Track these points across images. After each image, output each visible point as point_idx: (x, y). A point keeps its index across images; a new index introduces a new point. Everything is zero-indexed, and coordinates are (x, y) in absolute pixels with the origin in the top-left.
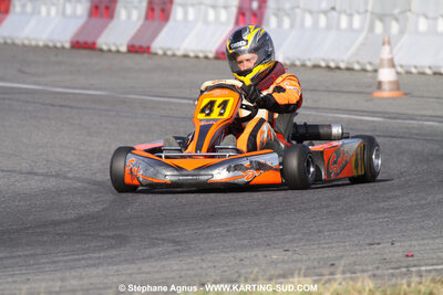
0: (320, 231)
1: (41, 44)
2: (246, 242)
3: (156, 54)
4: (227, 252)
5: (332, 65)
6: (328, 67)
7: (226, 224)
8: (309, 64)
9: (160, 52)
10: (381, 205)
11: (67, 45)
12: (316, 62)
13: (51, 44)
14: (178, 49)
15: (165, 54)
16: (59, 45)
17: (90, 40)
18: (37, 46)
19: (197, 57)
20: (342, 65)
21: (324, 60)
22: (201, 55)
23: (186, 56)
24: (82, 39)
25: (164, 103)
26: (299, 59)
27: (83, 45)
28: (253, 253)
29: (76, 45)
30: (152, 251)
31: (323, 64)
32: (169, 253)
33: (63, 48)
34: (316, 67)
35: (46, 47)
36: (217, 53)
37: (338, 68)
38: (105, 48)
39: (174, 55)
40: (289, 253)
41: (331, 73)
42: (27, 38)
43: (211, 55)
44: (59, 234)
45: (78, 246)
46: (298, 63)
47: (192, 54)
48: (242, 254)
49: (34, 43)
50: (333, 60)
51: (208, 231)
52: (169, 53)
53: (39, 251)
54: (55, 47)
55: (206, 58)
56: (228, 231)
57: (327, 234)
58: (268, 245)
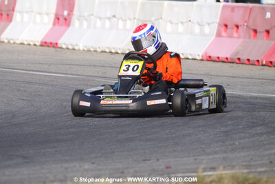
0: (112, 152)
2: (67, 158)
3: (3, 42)
4: (56, 164)
5: (113, 51)
6: (111, 52)
7: (55, 147)
8: (99, 50)
9: (6, 41)
10: (149, 137)
12: (103, 50)
14: (18, 39)
15: (9, 42)
19: (29, 45)
20: (119, 52)
21: (108, 48)
22: (32, 43)
23: (22, 44)
25: (10, 72)
26: (92, 47)
28: (73, 165)
30: (10, 162)
31: (107, 51)
32: (21, 164)
34: (104, 52)
36: (42, 42)
37: (117, 53)
39: (14, 43)
40: (95, 165)
41: (113, 56)
43: (38, 44)
46: (92, 49)
47: (26, 43)
48: (66, 165)
50: (114, 48)
51: (43, 151)
52: (12, 42)
55: (35, 45)
56: (56, 151)
57: (117, 153)
58: (82, 160)
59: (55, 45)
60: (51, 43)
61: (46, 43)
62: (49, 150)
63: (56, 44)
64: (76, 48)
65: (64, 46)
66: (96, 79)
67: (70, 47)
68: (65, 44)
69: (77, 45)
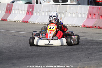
0: (46, 61)
2: (29, 64)
3: (8, 21)
4: (25, 66)
7: (25, 60)
8: (43, 24)
9: (9, 21)
10: (60, 56)
12: (45, 23)
14: (13, 20)
15: (10, 21)
19: (17, 22)
23: (15, 21)
25: (10, 32)
26: (41, 23)
30: (8, 66)
32: (12, 66)
39: (12, 21)
43: (21, 21)
51: (20, 61)
52: (11, 21)
55: (20, 22)
60: (26, 21)
61: (24, 21)
62: (23, 61)
63: (28, 21)
64: (35, 23)
65: (30, 22)
67: (33, 23)
68: (31, 21)
69: (35, 22)
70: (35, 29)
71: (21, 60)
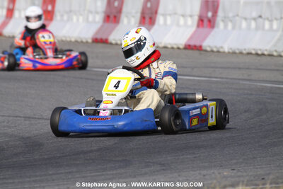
1: (73, 40)
2: (206, 164)
4: (195, 171)
5: (260, 52)
6: (257, 54)
7: (194, 153)
8: (244, 52)
11: (90, 41)
12: (249, 51)
13: (79, 40)
14: (161, 43)
16: (84, 40)
17: (104, 37)
18: (71, 41)
19: (173, 48)
20: (266, 53)
21: (254, 49)
22: (175, 47)
23: (165, 47)
24: (99, 37)
26: (238, 49)
27: (100, 41)
28: (212, 171)
29: (96, 41)
30: (147, 170)
31: (253, 52)
32: (158, 171)
33: (87, 42)
34: (249, 54)
35: (76, 41)
36: (185, 45)
37: (263, 54)
38: (113, 42)
39: (158, 47)
40: (235, 171)
41: (259, 58)
42: (65, 37)
43: (181, 47)
44: (87, 159)
45: (100, 166)
46: (237, 51)
47: (169, 46)
48: (205, 172)
49: (68, 39)
50: (260, 50)
51: (182, 157)
53: (74, 170)
54: (82, 42)
55: (178, 48)
56: (195, 157)
57: (259, 159)
58: (221, 166)
59: (199, 48)
60: (195, 46)
61: (189, 46)
62: (188, 156)
63: (201, 47)
64: (221, 50)
65: (208, 49)
66: (241, 82)
67: (215, 49)
68: (209, 46)
69: (222, 47)
70: (221, 68)
71: (183, 155)
